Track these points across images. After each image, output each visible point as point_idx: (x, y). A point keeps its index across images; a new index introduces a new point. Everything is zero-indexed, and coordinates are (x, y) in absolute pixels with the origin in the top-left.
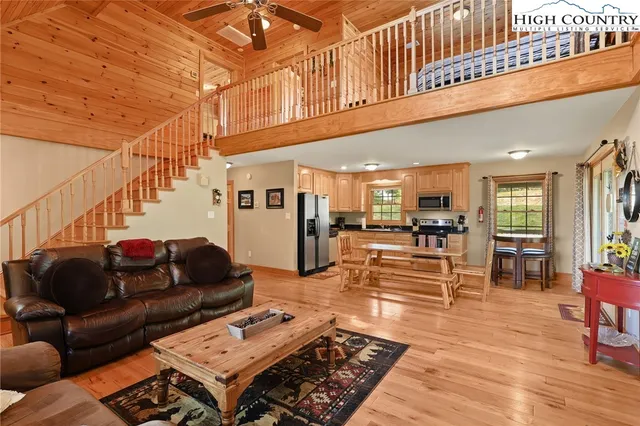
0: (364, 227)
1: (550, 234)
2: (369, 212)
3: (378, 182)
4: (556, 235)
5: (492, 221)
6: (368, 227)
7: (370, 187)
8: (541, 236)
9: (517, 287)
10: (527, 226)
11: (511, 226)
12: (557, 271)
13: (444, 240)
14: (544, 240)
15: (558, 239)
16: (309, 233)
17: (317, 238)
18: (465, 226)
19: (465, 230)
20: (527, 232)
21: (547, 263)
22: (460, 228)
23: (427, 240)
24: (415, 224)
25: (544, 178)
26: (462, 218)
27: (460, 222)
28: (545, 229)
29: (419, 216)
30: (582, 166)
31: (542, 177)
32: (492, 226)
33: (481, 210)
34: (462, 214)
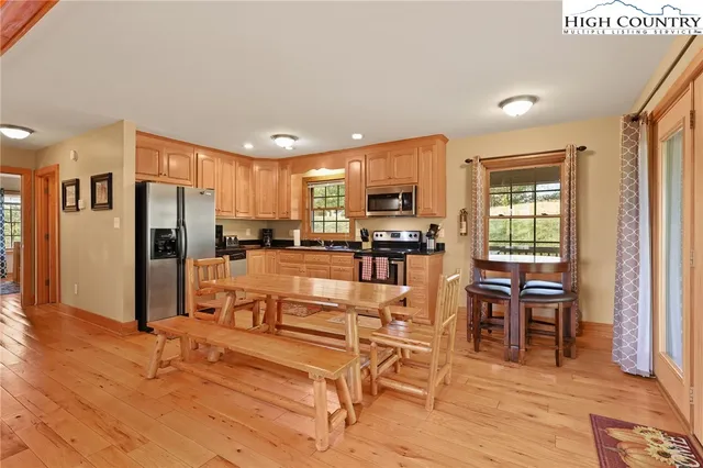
0: (297, 243)
1: (573, 255)
2: (305, 222)
3: (313, 173)
4: (583, 255)
5: (480, 234)
6: (303, 243)
7: (307, 181)
8: (556, 259)
9: (511, 358)
10: (535, 242)
11: (511, 242)
12: (584, 319)
13: (400, 265)
14: (561, 267)
15: (586, 263)
16: (157, 254)
17: (181, 262)
18: (440, 241)
19: (440, 248)
20: (534, 251)
21: (567, 311)
22: (431, 245)
23: (374, 265)
24: (365, 239)
25: (562, 160)
26: (434, 227)
27: (429, 235)
28: (565, 246)
29: (370, 226)
30: (636, 119)
31: (559, 157)
32: (480, 241)
33: (464, 215)
34: (434, 222)
